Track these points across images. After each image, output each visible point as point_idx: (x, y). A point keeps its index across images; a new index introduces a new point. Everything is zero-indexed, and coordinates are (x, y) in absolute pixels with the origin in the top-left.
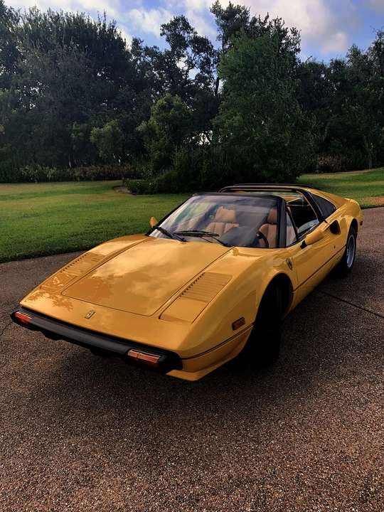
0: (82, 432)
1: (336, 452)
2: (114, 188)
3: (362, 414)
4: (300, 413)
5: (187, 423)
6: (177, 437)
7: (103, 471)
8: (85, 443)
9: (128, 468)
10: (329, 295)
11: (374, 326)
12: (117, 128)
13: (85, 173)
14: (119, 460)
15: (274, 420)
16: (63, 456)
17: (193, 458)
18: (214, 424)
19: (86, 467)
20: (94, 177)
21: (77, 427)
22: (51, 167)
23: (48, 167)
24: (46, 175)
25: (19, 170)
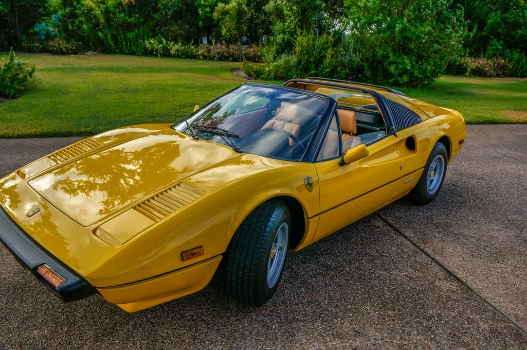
2: (232, 70)
11: (421, 275)
12: (244, 6)
13: (209, 51)
20: (217, 57)
22: (176, 42)
23: (173, 42)
24: (170, 50)
25: (144, 42)
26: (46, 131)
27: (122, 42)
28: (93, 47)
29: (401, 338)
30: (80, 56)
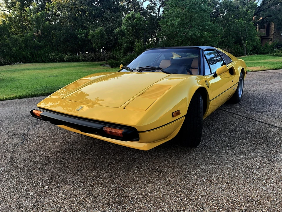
0: (73, 183)
1: (244, 196)
2: (101, 65)
3: (258, 174)
4: (216, 173)
5: (142, 179)
6: (135, 186)
7: (84, 206)
8: (74, 189)
9: (102, 205)
10: (229, 112)
11: (259, 127)
12: (103, 31)
13: (85, 57)
14: (96, 200)
15: (199, 177)
16: (59, 197)
17: (146, 199)
18: (159, 179)
19: (74, 204)
20: (90, 59)
21: (69, 180)
22: (66, 54)
23: (65, 54)
24: (63, 58)
25: (49, 55)
26: (22, 95)
27: (36, 56)
28: (19, 60)
29: (271, 150)
30: (12, 65)
